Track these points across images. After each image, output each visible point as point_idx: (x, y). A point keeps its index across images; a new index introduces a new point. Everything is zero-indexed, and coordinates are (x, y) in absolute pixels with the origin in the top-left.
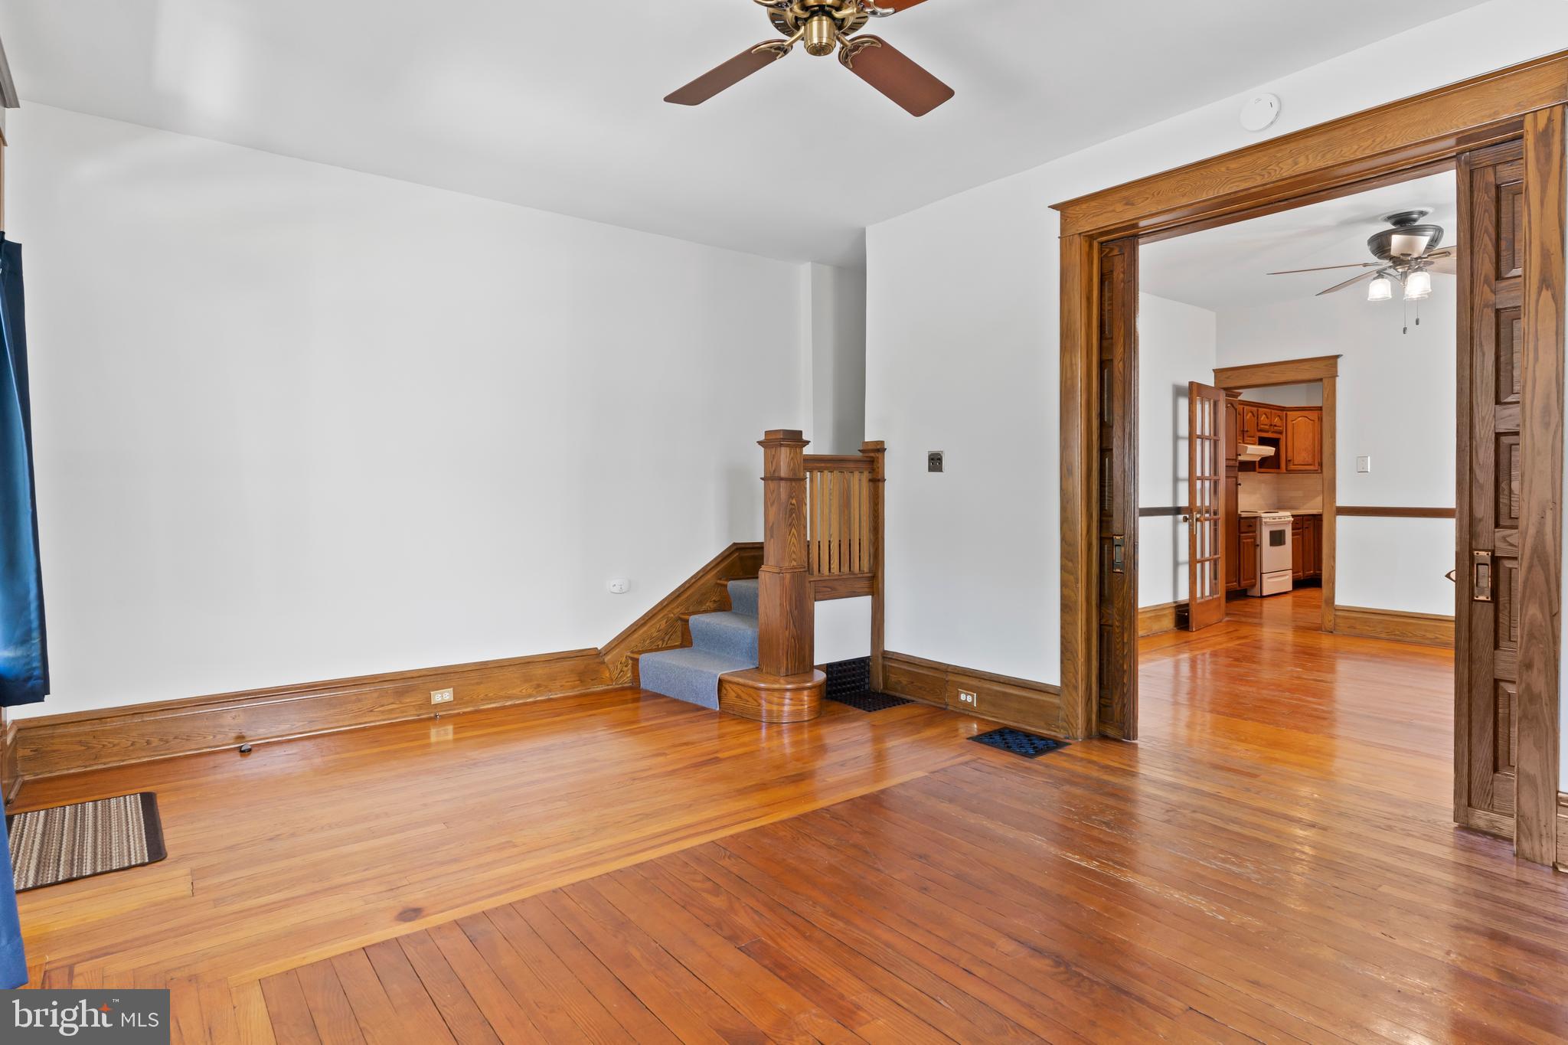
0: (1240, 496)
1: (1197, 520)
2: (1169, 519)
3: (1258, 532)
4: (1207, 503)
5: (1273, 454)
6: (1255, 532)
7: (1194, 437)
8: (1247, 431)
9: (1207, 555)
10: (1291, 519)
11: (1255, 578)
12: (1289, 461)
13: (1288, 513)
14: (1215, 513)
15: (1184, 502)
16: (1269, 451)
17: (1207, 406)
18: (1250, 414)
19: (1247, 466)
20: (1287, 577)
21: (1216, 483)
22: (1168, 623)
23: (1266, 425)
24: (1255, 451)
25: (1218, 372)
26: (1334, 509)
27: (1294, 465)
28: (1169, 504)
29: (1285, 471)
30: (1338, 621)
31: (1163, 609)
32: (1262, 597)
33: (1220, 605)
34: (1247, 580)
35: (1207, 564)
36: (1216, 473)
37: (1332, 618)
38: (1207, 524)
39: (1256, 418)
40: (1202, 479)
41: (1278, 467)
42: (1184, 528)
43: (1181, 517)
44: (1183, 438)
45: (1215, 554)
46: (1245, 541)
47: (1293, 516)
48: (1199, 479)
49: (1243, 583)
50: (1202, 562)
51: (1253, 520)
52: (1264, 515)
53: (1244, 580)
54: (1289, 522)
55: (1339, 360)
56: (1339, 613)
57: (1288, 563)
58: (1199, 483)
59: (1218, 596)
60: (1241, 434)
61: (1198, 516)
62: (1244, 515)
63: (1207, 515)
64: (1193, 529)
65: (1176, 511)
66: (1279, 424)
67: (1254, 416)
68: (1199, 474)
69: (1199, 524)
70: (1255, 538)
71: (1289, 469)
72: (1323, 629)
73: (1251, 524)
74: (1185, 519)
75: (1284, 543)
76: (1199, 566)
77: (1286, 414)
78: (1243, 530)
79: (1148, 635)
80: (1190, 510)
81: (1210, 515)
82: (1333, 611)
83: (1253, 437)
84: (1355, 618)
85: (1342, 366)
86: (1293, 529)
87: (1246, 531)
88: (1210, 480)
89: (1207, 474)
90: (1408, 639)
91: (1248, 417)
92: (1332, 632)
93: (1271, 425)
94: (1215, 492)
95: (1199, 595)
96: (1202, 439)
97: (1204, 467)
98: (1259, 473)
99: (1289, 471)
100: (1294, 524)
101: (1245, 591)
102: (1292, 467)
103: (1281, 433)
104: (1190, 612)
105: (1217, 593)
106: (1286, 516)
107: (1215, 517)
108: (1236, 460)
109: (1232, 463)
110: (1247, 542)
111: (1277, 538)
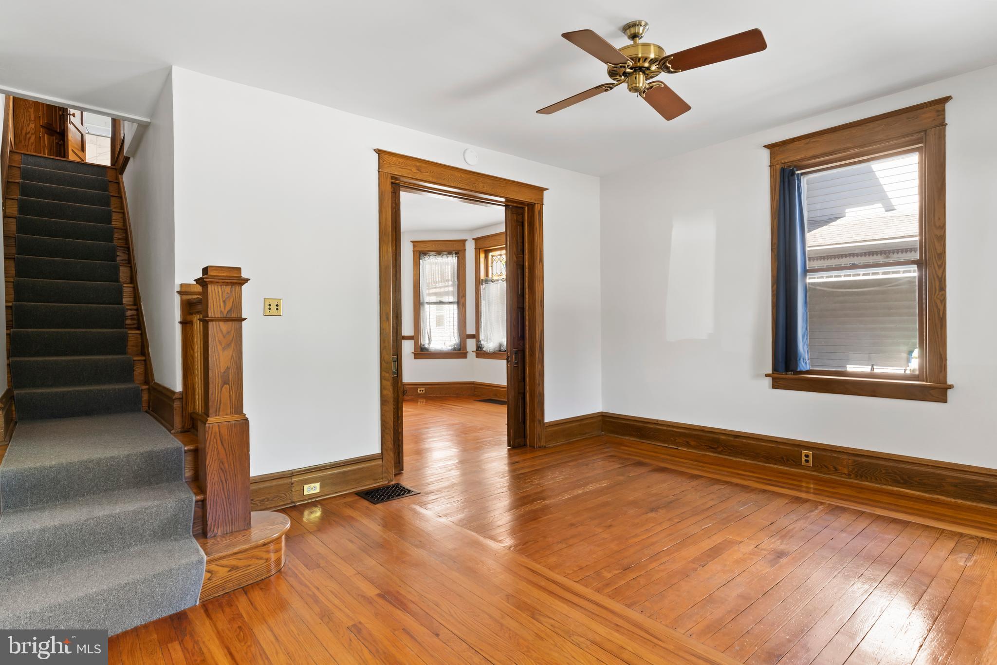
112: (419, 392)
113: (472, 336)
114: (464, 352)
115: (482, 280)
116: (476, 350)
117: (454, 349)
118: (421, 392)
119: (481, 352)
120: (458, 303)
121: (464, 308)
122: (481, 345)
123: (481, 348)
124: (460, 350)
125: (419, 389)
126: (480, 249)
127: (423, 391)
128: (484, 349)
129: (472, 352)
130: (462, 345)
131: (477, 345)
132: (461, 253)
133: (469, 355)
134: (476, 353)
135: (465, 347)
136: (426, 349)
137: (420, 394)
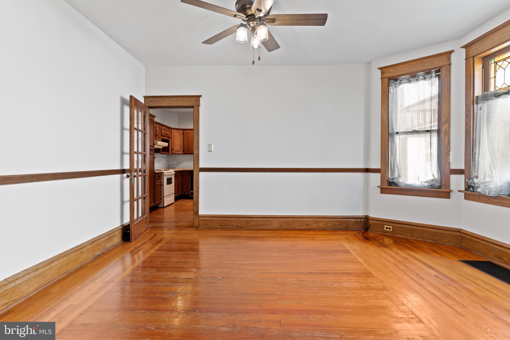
0: (155, 163)
1: (134, 176)
2: (118, 176)
3: (162, 179)
4: (140, 167)
5: (167, 146)
6: (161, 179)
7: (133, 129)
8: (158, 135)
9: (140, 194)
10: (174, 173)
11: (161, 200)
12: (173, 149)
13: (173, 170)
14: (145, 171)
15: (127, 166)
16: (166, 144)
17: (140, 113)
18: (158, 128)
19: (157, 151)
20: (173, 197)
21: (145, 156)
22: (118, 239)
23: (164, 134)
24: (161, 144)
25: (146, 97)
26: (199, 169)
27: (174, 151)
28: (118, 167)
29: (171, 153)
30: (201, 222)
31: (114, 232)
32: (164, 207)
33: (147, 221)
34: (158, 201)
35: (140, 200)
36: (145, 151)
37: (198, 221)
38: (140, 178)
39: (161, 130)
40: (137, 153)
41: (168, 152)
42: (127, 182)
43: (125, 175)
44: (126, 129)
45: (144, 194)
46: (157, 183)
47: (175, 171)
48: (135, 153)
49: (156, 203)
50: (137, 200)
51: (160, 174)
52: (164, 171)
53: (157, 201)
54: (173, 174)
55: (201, 98)
56: (200, 219)
57: (173, 191)
58: (135, 155)
59: (146, 216)
60: (156, 136)
61: (135, 174)
62: (157, 172)
63: (140, 173)
64: (132, 182)
65: (123, 171)
66: (169, 134)
67: (160, 129)
68: (135, 150)
69: (135, 179)
70: (161, 182)
71: (172, 152)
72: (194, 227)
73: (159, 175)
74: (128, 176)
75: (172, 183)
76: (135, 202)
77: (171, 130)
78: (156, 178)
79: (103, 253)
80: (130, 171)
81: (142, 173)
82: (198, 217)
83: (159, 138)
84: (207, 220)
85: (202, 101)
86: (175, 177)
87: (157, 179)
88: (142, 154)
89: (140, 151)
90: (227, 227)
91: (158, 129)
92: (198, 228)
93: (166, 134)
94: (145, 161)
95: (135, 217)
96: (138, 131)
97: (138, 147)
98: (161, 154)
99: (173, 154)
100: (175, 174)
101: (157, 206)
102: (173, 152)
103: (169, 138)
104: (131, 231)
105: (145, 214)
106: (172, 171)
107: (144, 174)
108: (153, 147)
109: (152, 148)
110: (158, 184)
111: (169, 181)
112: (385, 229)
113: (460, 172)
114: (447, 190)
115: (477, 97)
116: (466, 190)
117: (432, 186)
118: (388, 230)
119: (474, 193)
120: (439, 131)
121: (447, 136)
122: (474, 183)
123: (473, 188)
124: (440, 187)
125: (385, 226)
126: (473, 57)
127: (390, 229)
128: (479, 190)
129: (459, 191)
130: (444, 182)
131: (466, 183)
132: (443, 72)
133: (452, 195)
134: (465, 194)
135: (448, 185)
136: (396, 185)
137: (386, 232)
